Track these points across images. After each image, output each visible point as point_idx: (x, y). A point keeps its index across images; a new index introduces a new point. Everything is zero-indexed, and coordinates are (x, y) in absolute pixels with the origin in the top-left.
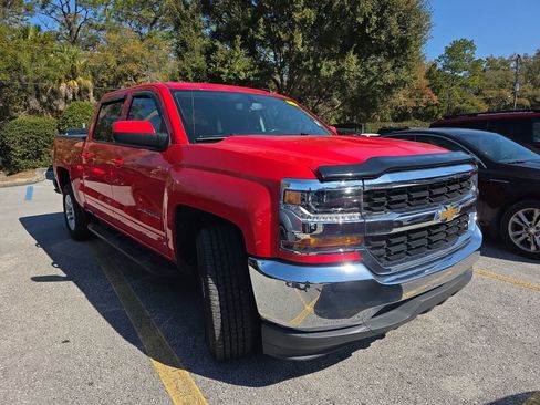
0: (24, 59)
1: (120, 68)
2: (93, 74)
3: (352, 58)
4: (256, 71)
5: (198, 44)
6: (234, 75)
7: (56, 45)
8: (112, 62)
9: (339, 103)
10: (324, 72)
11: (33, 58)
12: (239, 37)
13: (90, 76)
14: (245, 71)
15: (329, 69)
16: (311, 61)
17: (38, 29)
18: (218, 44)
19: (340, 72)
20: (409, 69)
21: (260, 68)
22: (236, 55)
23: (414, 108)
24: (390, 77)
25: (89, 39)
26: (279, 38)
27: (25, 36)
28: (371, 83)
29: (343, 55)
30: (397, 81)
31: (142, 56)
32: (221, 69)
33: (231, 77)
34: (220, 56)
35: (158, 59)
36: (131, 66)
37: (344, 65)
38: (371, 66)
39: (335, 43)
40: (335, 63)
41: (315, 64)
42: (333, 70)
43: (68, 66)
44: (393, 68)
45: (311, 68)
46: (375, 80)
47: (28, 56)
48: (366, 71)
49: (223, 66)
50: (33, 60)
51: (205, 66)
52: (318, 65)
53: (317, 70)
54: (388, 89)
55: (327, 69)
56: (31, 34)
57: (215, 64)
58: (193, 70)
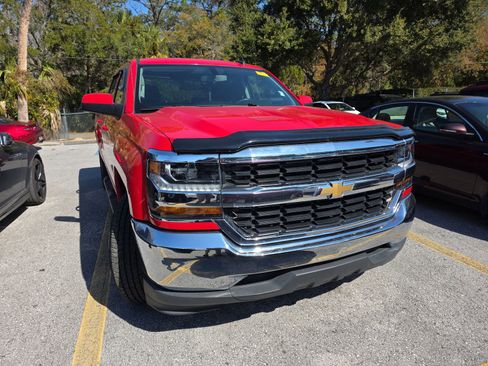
0: (116, 39)
1: (190, 44)
2: (170, 50)
3: (400, 22)
4: (300, 41)
5: (249, 18)
6: (280, 46)
7: (142, 26)
8: (185, 39)
9: (389, 68)
10: (368, 38)
11: (123, 38)
12: (285, 9)
13: (167, 52)
14: (290, 41)
15: (374, 35)
16: (355, 28)
17: (130, 13)
18: (266, 16)
19: (386, 37)
20: (466, 31)
21: (305, 37)
22: (282, 26)
23: (480, 72)
24: (442, 41)
25: (170, 19)
26: (324, 7)
27: (119, 21)
28: (419, 47)
29: (389, 20)
30: (450, 44)
31: (209, 32)
32: (268, 40)
33: (277, 47)
34: (267, 28)
35: (222, 34)
36: (199, 41)
37: (390, 30)
38: (421, 30)
39: (383, 8)
40: (381, 28)
41: (358, 31)
42: (379, 35)
43: (150, 44)
44: (447, 30)
45: (354, 35)
46: (425, 43)
47: (119, 36)
48: (416, 35)
49: (269, 38)
50: (123, 40)
51: (254, 39)
52: (362, 31)
53: (360, 37)
54: (444, 53)
55: (372, 35)
56: (124, 18)
57: (263, 35)
58: (244, 42)
